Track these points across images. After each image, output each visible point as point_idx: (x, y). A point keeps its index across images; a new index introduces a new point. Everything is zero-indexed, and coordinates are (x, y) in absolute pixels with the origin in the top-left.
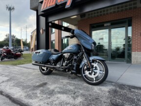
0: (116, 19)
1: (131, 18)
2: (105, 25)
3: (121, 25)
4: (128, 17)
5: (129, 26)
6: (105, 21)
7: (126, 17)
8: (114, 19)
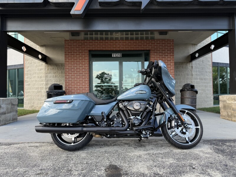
0: (130, 49)
1: (149, 51)
2: (114, 55)
3: (136, 58)
4: (145, 48)
5: (146, 61)
6: (114, 49)
7: (143, 49)
8: (127, 49)
